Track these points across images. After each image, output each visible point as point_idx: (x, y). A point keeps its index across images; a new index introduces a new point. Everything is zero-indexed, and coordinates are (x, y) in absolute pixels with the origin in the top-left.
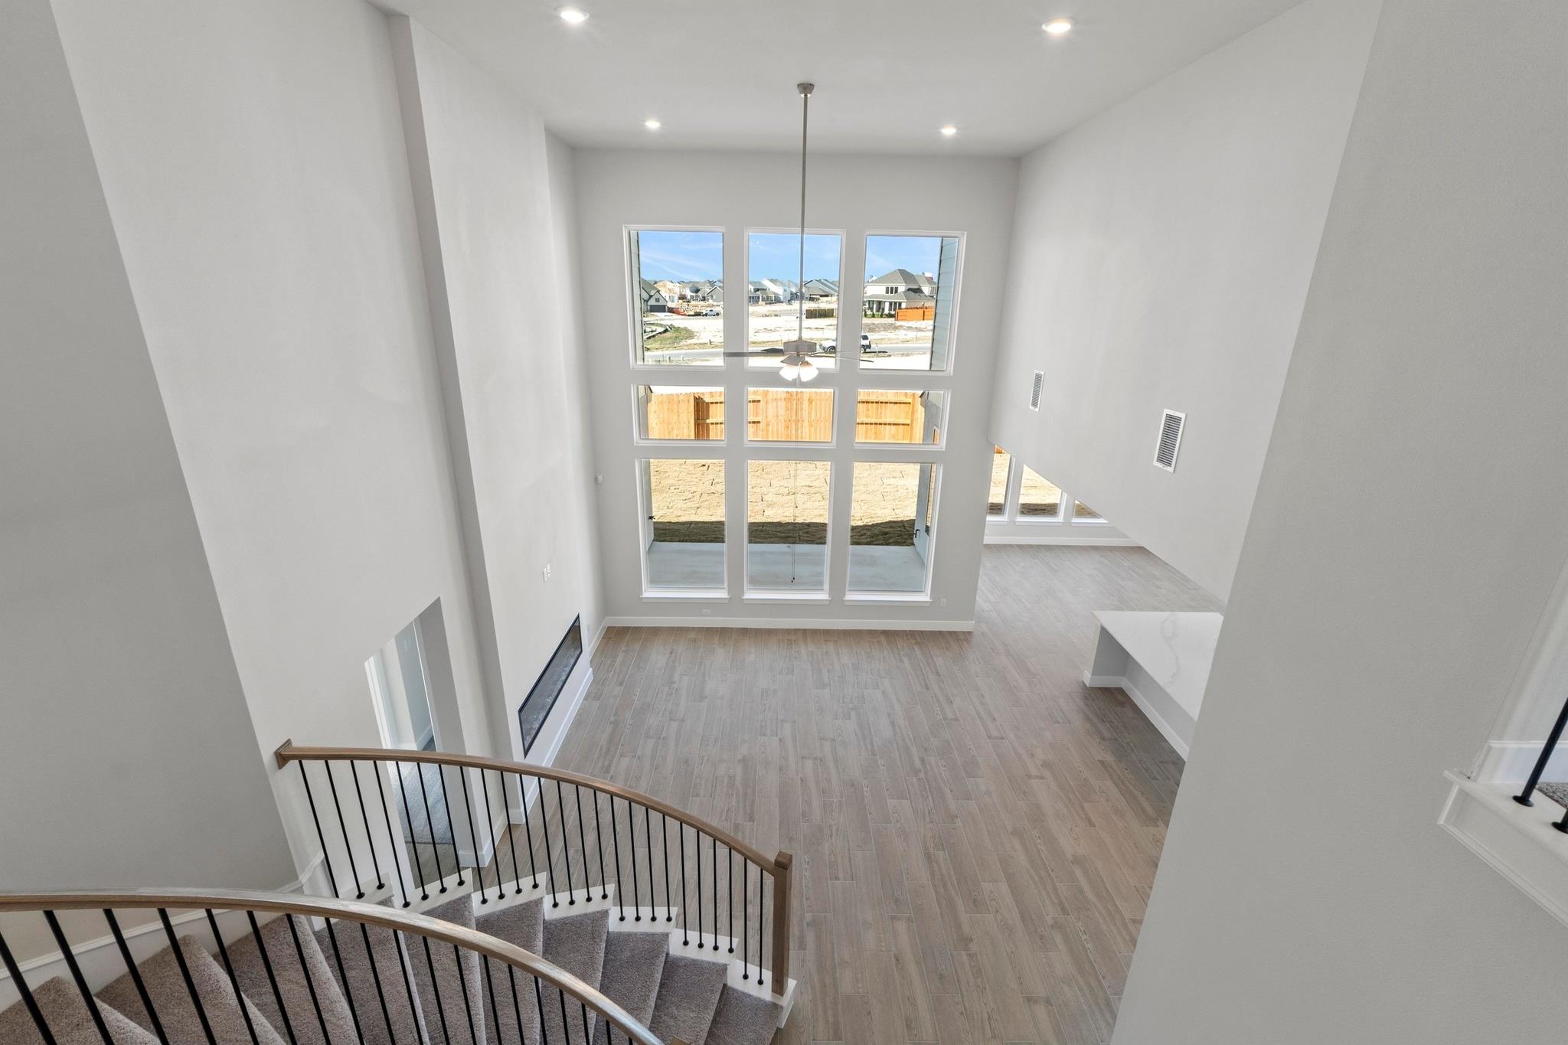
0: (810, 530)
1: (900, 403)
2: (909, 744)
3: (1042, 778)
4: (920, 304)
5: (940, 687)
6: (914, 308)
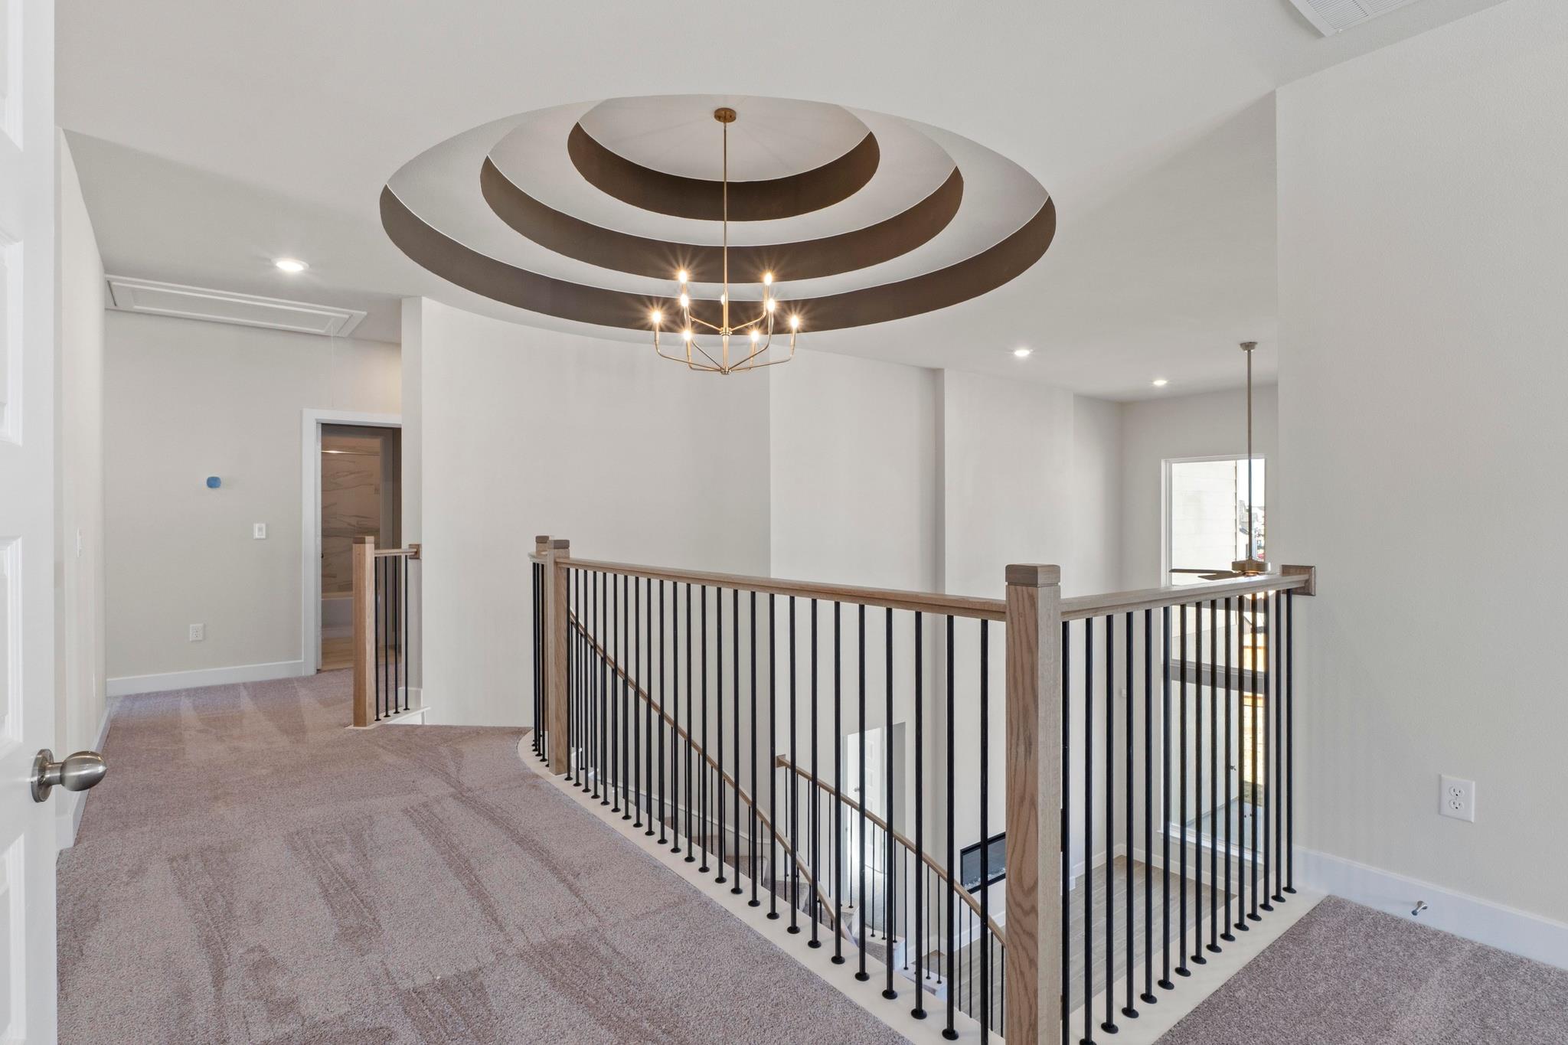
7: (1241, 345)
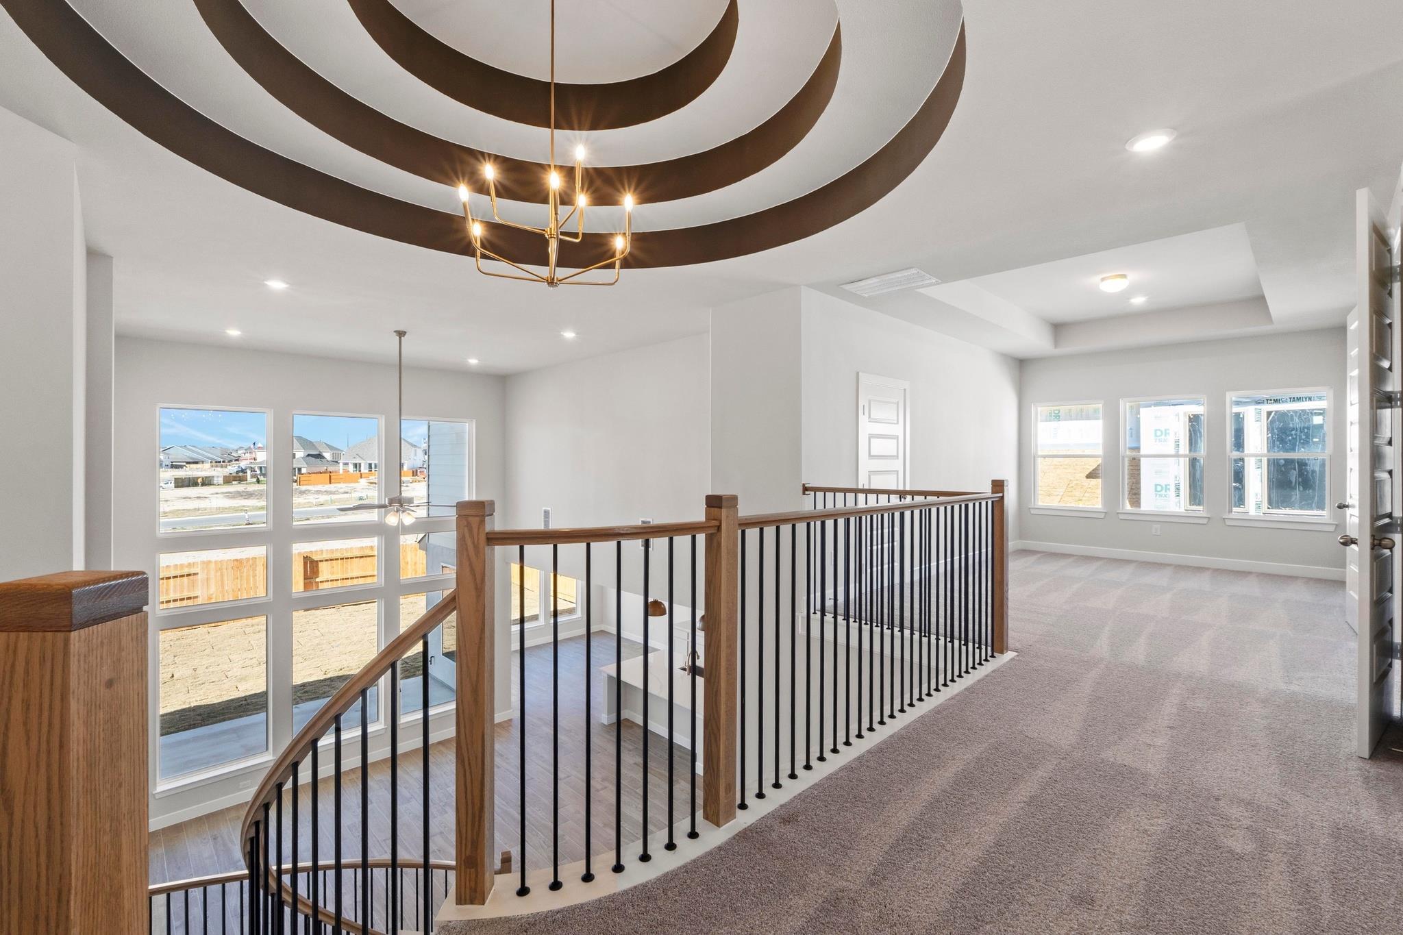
0: (307, 689)
1: (366, 557)
2: (505, 808)
3: (606, 788)
4: (323, 469)
5: (507, 763)
6: (316, 473)
7: (405, 332)
